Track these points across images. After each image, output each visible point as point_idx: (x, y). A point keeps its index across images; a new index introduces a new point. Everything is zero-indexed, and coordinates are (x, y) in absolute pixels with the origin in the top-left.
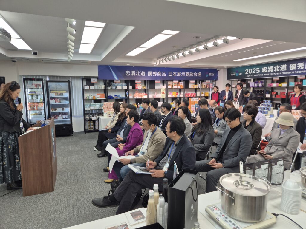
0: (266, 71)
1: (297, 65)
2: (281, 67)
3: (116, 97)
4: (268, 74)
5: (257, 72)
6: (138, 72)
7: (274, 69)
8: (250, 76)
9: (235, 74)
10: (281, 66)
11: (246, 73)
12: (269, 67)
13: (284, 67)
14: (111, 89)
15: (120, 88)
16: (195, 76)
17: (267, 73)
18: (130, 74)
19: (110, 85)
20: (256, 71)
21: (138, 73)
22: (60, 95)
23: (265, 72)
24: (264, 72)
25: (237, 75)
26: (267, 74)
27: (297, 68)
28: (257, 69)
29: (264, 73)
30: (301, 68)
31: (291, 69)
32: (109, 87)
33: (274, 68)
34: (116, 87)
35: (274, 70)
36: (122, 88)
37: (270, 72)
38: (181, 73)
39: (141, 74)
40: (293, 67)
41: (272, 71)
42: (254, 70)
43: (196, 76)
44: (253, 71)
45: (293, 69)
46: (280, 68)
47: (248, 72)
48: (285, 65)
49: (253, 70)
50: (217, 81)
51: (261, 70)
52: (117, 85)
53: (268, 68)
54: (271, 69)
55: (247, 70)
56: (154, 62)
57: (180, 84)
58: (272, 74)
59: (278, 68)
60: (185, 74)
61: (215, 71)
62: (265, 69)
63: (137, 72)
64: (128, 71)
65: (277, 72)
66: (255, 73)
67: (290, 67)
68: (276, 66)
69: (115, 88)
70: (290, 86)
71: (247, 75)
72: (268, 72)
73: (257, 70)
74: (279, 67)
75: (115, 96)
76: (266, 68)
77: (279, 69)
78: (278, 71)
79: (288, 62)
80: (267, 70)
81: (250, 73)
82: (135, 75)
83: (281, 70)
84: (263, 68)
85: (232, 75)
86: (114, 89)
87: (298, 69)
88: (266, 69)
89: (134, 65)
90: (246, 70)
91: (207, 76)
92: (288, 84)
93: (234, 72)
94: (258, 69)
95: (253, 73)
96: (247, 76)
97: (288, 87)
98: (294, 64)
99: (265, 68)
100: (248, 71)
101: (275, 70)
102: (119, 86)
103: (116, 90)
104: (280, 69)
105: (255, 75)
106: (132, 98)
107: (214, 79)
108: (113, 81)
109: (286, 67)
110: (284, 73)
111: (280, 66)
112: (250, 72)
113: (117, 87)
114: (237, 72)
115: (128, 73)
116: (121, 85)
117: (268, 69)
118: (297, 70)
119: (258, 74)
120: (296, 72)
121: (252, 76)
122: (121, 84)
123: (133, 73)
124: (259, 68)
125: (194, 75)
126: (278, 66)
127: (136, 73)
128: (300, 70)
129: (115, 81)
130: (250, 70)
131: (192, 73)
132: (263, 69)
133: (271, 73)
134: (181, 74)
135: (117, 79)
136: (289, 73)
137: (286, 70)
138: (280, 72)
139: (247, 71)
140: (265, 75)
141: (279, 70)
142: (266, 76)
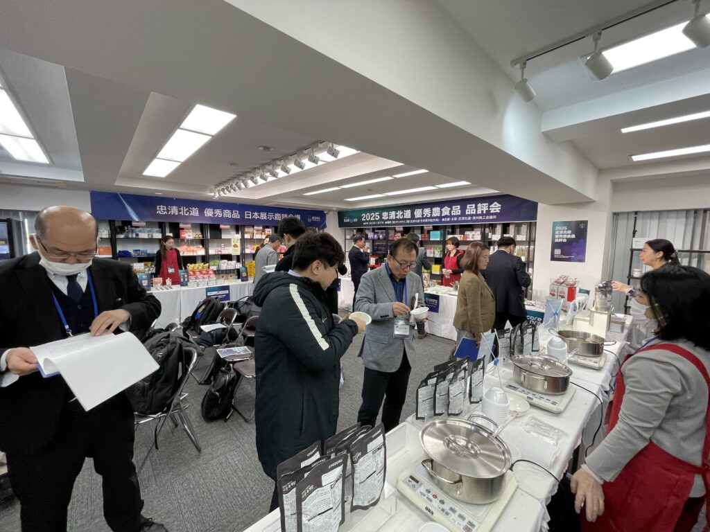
1: (423, 212)
4: (390, 222)
9: (348, 221)
10: (405, 211)
13: (408, 214)
17: (388, 220)
24: (385, 219)
25: (352, 221)
27: (423, 215)
30: (427, 215)
33: (397, 214)
35: (397, 217)
38: (267, 214)
40: (418, 213)
41: (394, 218)
49: (371, 215)
54: (393, 214)
58: (394, 222)
59: (401, 215)
66: (374, 219)
67: (415, 213)
71: (364, 221)
72: (390, 218)
73: (376, 216)
78: (400, 218)
79: (413, 207)
81: (368, 219)
85: (345, 221)
88: (387, 215)
91: (309, 221)
93: (348, 217)
96: (364, 223)
98: (419, 210)
99: (385, 213)
100: (365, 217)
104: (404, 216)
110: (408, 221)
114: (351, 218)
115: (162, 209)
117: (390, 215)
118: (423, 218)
120: (421, 221)
121: (371, 223)
126: (401, 211)
128: (426, 218)
132: (383, 215)
135: (137, 220)
136: (414, 221)
137: (410, 217)
138: (403, 219)
140: (386, 223)
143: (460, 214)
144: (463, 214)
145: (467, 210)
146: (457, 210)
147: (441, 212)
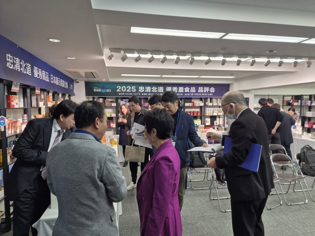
1: (172, 89)
6: (23, 64)
8: (123, 94)
9: (100, 90)
11: (118, 91)
12: (146, 87)
17: (144, 92)
18: (14, 64)
20: (131, 90)
25: (103, 91)
29: (141, 93)
33: (152, 88)
37: (147, 92)
39: (26, 70)
42: (129, 88)
46: (157, 89)
47: (121, 90)
48: (162, 87)
51: (137, 89)
60: (60, 83)
62: (142, 89)
64: (10, 56)
82: (19, 70)
84: (140, 87)
85: (95, 90)
90: (117, 87)
91: (70, 88)
93: (99, 87)
95: (128, 91)
96: (120, 94)
101: (153, 91)
105: (131, 94)
107: (73, 93)
109: (163, 89)
114: (103, 88)
115: (10, 60)
119: (134, 93)
121: (126, 94)
124: (135, 87)
126: (155, 87)
127: (20, 66)
130: (124, 88)
131: (64, 82)
137: (163, 92)
142: (144, 96)
143: (195, 92)
147: (184, 90)
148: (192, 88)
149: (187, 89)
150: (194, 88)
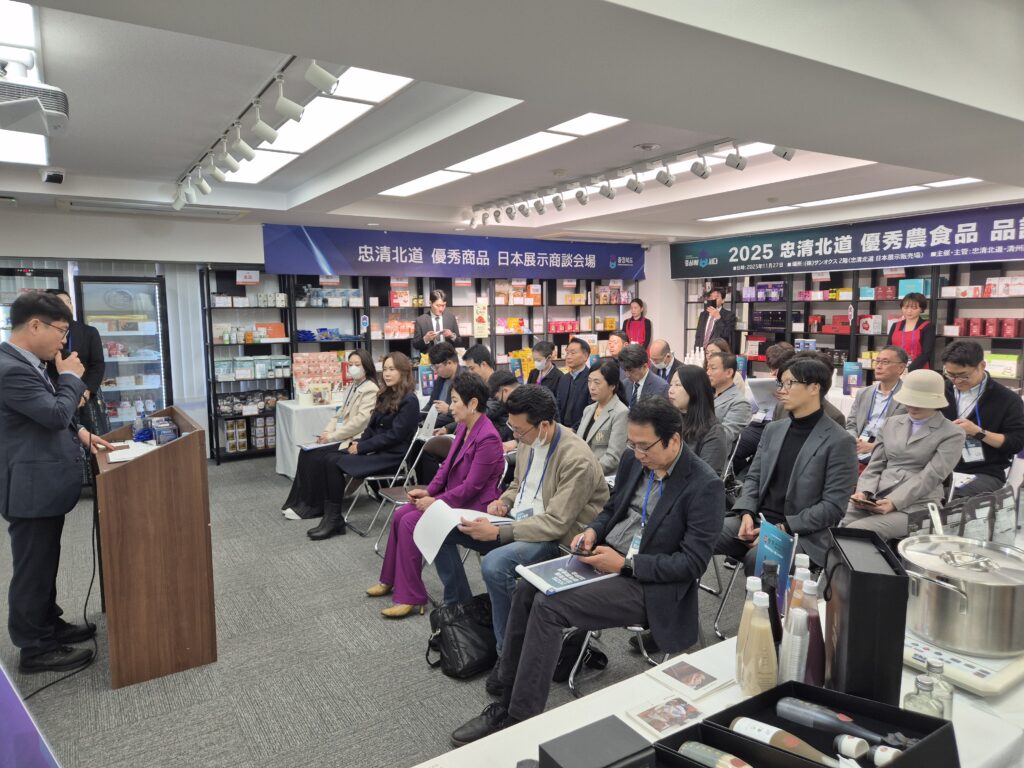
0: (793, 254)
1: (881, 239)
2: (836, 244)
3: (325, 333)
4: (800, 263)
5: (765, 257)
6: (400, 251)
7: (815, 248)
8: (743, 267)
9: (696, 263)
10: (837, 239)
11: (732, 260)
12: (800, 242)
13: (844, 244)
14: (309, 306)
15: (340, 305)
16: (576, 266)
17: (795, 258)
18: (375, 255)
19: (305, 294)
20: (761, 254)
21: (402, 253)
22: (125, 328)
23: (790, 256)
24: (786, 256)
25: (703, 264)
26: (795, 264)
27: (882, 245)
28: (765, 246)
29: (786, 261)
30: (892, 245)
31: (864, 250)
32: (301, 299)
33: (817, 244)
34: (325, 301)
35: (817, 252)
36: (345, 305)
37: (803, 256)
38: (537, 255)
39: (409, 258)
40: (870, 242)
41: (810, 254)
42: (756, 249)
43: (582, 265)
44: (752, 253)
45: (870, 249)
46: (832, 246)
47: (738, 256)
48: (849, 237)
49: (753, 249)
50: (642, 284)
51: (777, 251)
52: (329, 294)
53: (796, 245)
54: (806, 247)
55: (735, 249)
56: (464, 218)
57: (532, 292)
58: (809, 263)
59: (828, 247)
60: (548, 261)
61: (636, 251)
62: (788, 249)
63: (396, 251)
64: (366, 247)
65: (824, 257)
66: (759, 258)
67: (863, 242)
68: (821, 240)
69: (320, 303)
70: (861, 298)
71: (735, 264)
72: (799, 255)
73: (765, 251)
74: (831, 242)
75: (322, 330)
76: (793, 244)
77: (830, 249)
78: (826, 253)
79: (857, 229)
80: (796, 250)
81: (743, 259)
82: (389, 260)
83: (835, 252)
84: (783, 245)
85: (688, 263)
86: (317, 307)
87: (885, 249)
88: (793, 248)
89: (386, 228)
90: (731, 251)
91: (613, 265)
92: (857, 293)
93: (695, 255)
94: (768, 248)
95: (754, 258)
96: (735, 268)
97: (856, 301)
98: (873, 235)
99: (788, 243)
100: (738, 254)
101: (819, 252)
102: (335, 296)
103: (326, 310)
104: (834, 248)
105: (760, 266)
106: (380, 338)
107: (633, 275)
108: (314, 281)
109: (850, 242)
110: (845, 261)
111: (834, 241)
112: (745, 256)
113: (330, 300)
114: (703, 256)
115: (366, 252)
116: (343, 294)
117: (799, 247)
118: (882, 252)
119: (768, 261)
120: (878, 258)
121: (751, 267)
122: (342, 290)
123: (385, 253)
124: (770, 245)
125: (574, 264)
126: (826, 239)
127: (393, 255)
128: (890, 251)
129: (322, 280)
130: (744, 251)
131: (569, 257)
132: (782, 249)
133: (806, 258)
134: (537, 260)
135: (330, 274)
136: (860, 259)
137: (850, 251)
138: (833, 256)
139: (734, 252)
140: (789, 265)
141: (829, 252)
142: (793, 269)
143: (975, 240)
144: (984, 240)
145: (993, 233)
146: (968, 233)
147: (929, 238)
148: (960, 226)
149: (941, 235)
150: (974, 226)
